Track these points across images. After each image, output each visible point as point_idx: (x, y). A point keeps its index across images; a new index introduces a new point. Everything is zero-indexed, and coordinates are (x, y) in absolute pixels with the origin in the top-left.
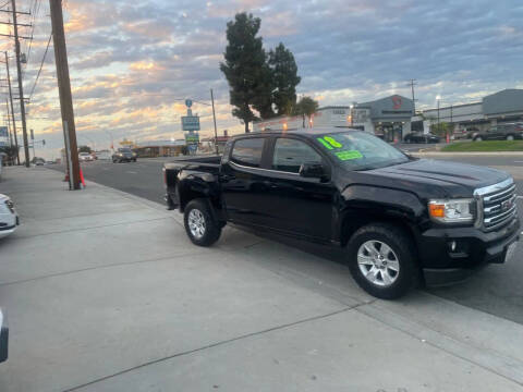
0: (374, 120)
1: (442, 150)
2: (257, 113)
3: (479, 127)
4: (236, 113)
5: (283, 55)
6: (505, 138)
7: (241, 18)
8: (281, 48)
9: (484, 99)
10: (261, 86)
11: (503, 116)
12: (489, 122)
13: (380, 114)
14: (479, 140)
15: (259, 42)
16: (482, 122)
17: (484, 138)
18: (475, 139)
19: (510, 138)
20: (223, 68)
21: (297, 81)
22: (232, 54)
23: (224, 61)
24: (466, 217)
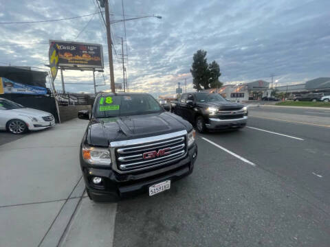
0: (249, 90)
1: (276, 104)
2: (202, 87)
3: (302, 95)
4: (194, 87)
5: (215, 65)
6: (311, 100)
7: (199, 52)
8: (214, 62)
9: (307, 82)
10: (205, 77)
11: (316, 90)
12: (308, 92)
13: (252, 88)
14: (297, 101)
15: (205, 61)
16: (304, 93)
17: (300, 100)
18: (295, 100)
19: (315, 100)
20: (191, 71)
21: (219, 75)
22: (195, 66)
23: (192, 69)
24: (107, 162)
